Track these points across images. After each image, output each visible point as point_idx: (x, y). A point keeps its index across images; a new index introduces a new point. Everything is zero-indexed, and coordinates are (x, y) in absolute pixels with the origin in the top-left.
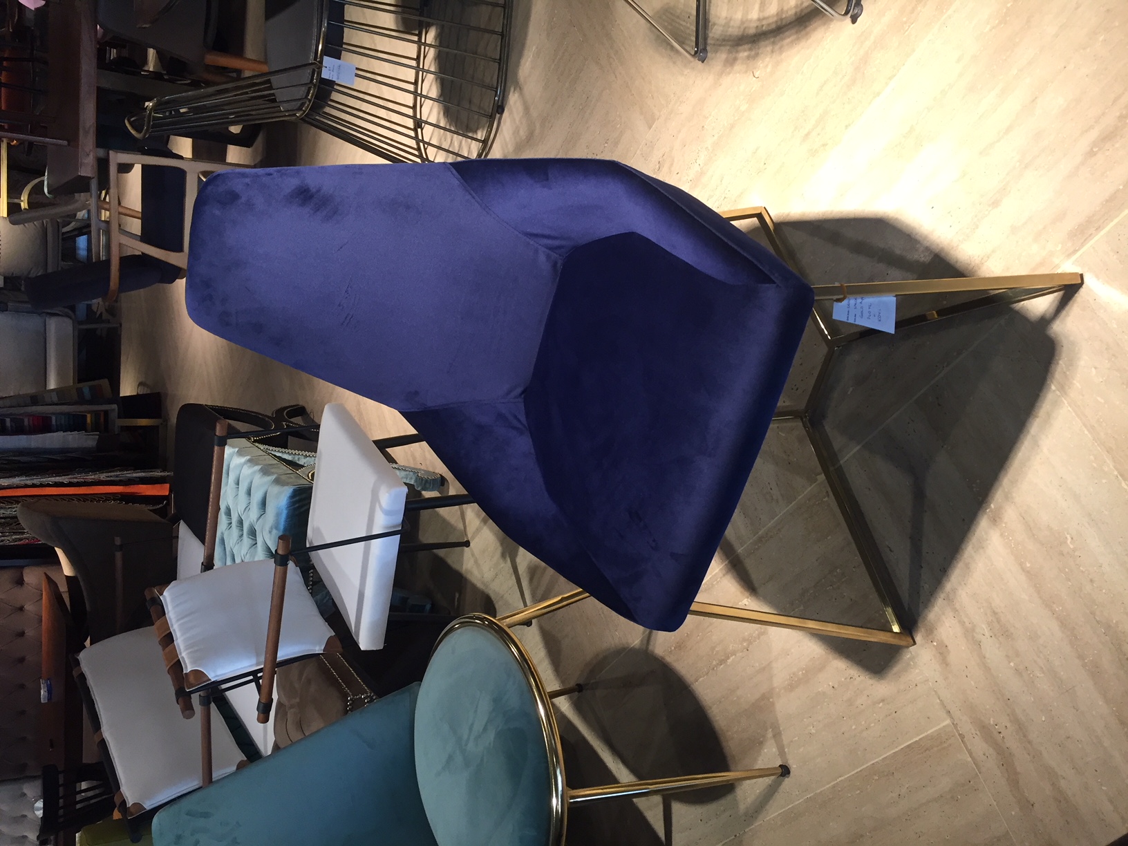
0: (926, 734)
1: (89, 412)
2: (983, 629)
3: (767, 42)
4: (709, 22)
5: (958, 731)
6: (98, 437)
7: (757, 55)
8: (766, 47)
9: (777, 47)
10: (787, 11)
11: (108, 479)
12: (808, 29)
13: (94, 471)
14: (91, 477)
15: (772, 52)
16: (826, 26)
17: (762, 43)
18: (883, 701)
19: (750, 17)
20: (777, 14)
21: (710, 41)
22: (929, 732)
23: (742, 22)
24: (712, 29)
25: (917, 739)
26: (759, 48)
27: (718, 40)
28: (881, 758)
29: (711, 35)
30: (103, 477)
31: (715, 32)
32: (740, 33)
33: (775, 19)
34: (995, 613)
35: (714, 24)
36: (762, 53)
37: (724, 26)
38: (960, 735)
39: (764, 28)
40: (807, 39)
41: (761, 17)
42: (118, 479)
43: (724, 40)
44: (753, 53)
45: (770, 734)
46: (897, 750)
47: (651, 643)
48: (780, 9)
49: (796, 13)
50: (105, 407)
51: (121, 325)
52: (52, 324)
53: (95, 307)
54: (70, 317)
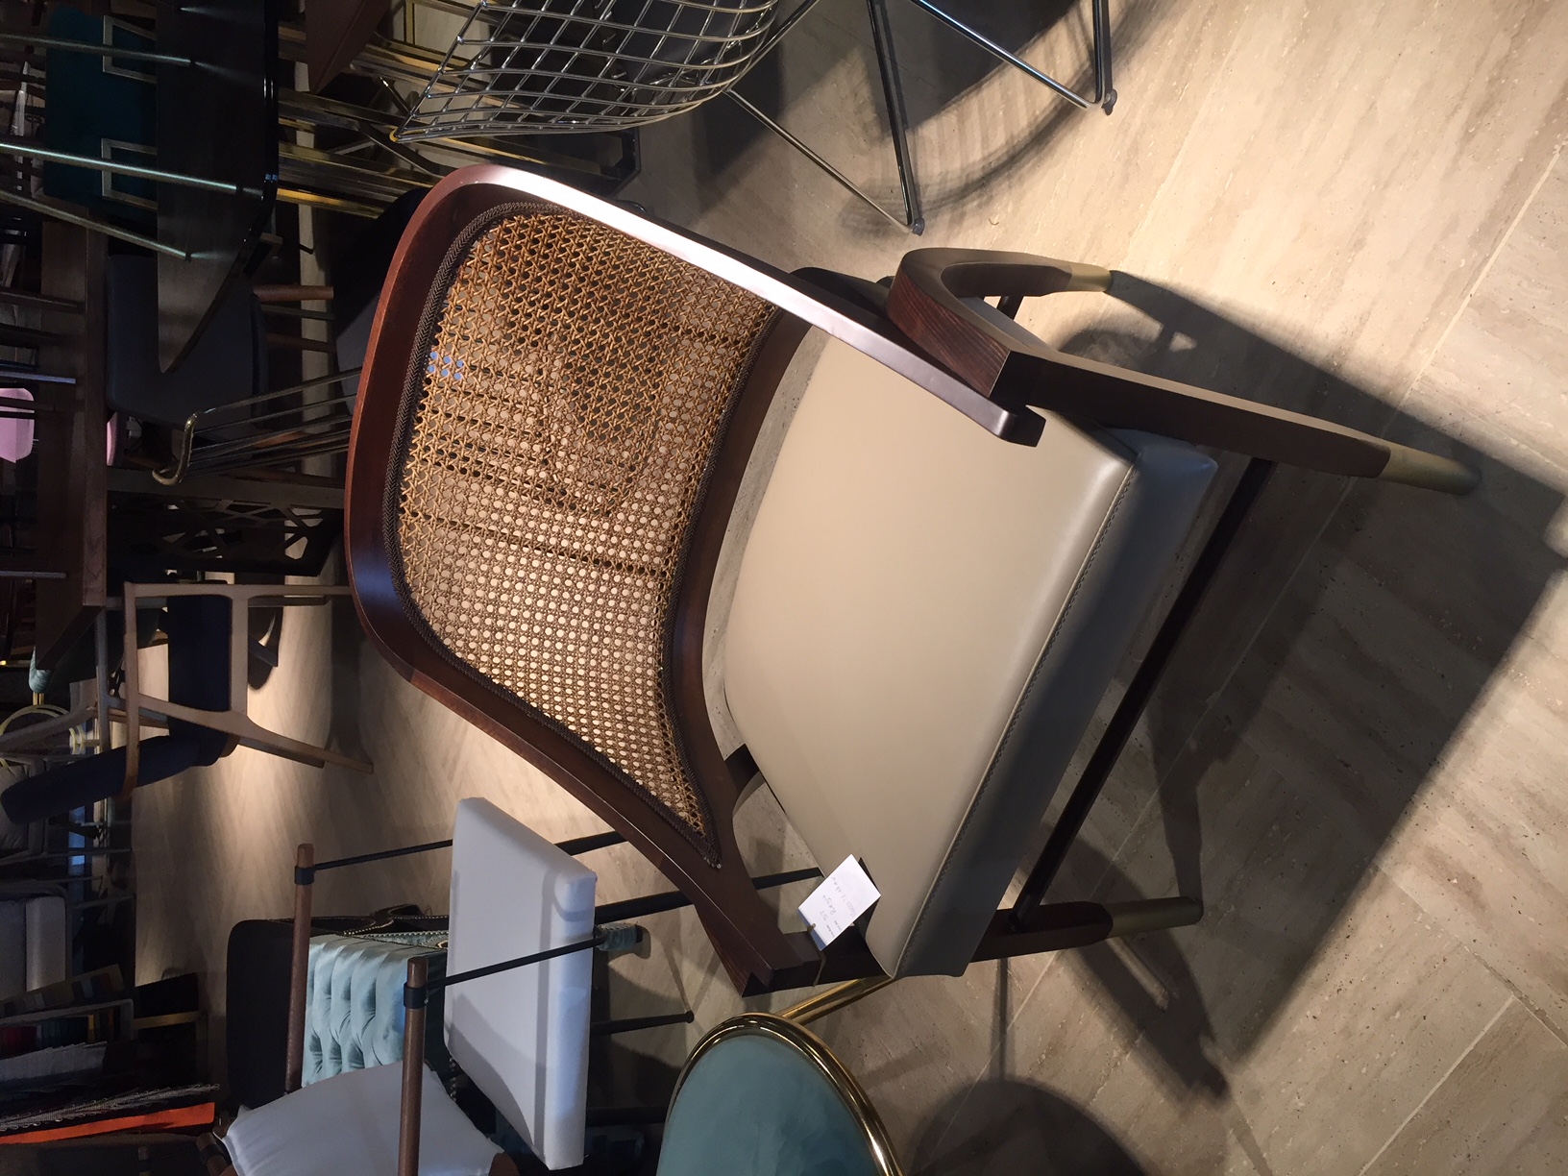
0: (1482, 1034)
1: (91, 1012)
2: (1521, 825)
3: (1000, 179)
4: (919, 186)
5: (1531, 1007)
6: (105, 1048)
7: (991, 198)
8: (1001, 186)
9: (1014, 180)
10: (1019, 135)
11: (122, 1107)
12: (1051, 144)
13: (100, 1098)
14: (96, 1107)
15: (1010, 187)
16: (1073, 132)
17: (994, 183)
18: (1399, 1007)
19: (971, 160)
20: (1007, 143)
21: (924, 208)
22: (1486, 1029)
23: (963, 170)
24: (924, 193)
25: (1471, 1048)
26: (991, 190)
27: (935, 202)
28: (1421, 1105)
29: (924, 200)
30: (114, 1104)
31: (929, 195)
32: (963, 184)
33: (1005, 150)
34: (1532, 795)
35: (927, 186)
36: (996, 195)
37: (940, 184)
38: (1536, 1012)
39: (992, 165)
40: (1053, 156)
41: (986, 153)
42: (137, 1105)
43: (943, 199)
44: (985, 198)
45: (1232, 1139)
46: (1443, 1080)
47: (1008, 1063)
48: (1009, 136)
49: (1031, 133)
50: (117, 1003)
51: (135, 896)
52: (36, 910)
53: (96, 885)
54: (61, 896)
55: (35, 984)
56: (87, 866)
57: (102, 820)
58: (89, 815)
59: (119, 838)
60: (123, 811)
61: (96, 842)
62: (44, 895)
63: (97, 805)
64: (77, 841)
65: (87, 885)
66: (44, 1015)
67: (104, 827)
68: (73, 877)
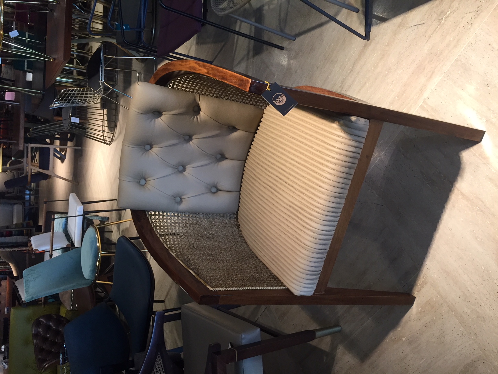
1: (25, 230)
50: (31, 228)
51: (39, 206)
52: (16, 207)
53: (31, 203)
54: (22, 204)
55: (15, 222)
56: (30, 198)
57: (33, 187)
58: (31, 186)
59: (36, 192)
60: (38, 186)
61: (32, 192)
62: (17, 204)
63: (32, 184)
64: (28, 192)
65: (30, 203)
66: (14, 229)
67: (33, 189)
68: (26, 200)
